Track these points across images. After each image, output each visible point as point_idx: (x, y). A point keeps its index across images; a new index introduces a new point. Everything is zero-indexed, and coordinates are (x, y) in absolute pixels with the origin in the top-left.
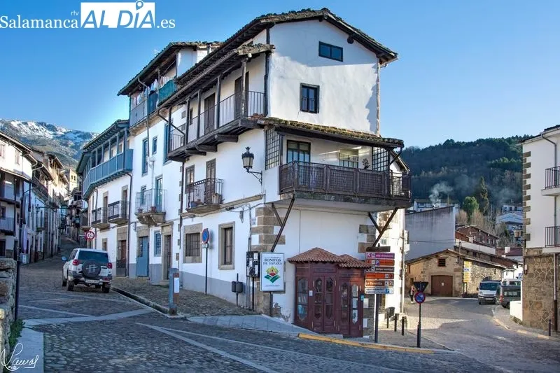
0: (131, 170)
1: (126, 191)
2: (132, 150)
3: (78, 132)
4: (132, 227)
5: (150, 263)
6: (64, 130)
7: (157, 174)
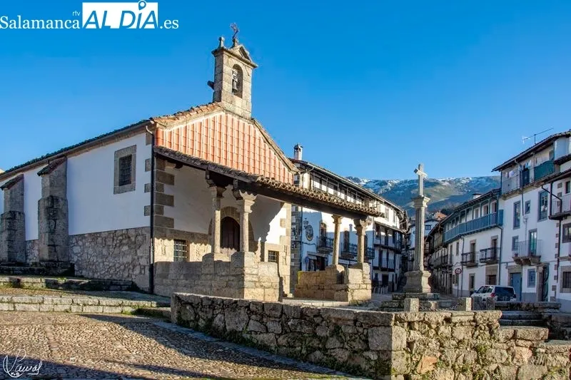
0: (501, 225)
1: (495, 240)
2: (503, 210)
3: (377, 181)
4: (503, 266)
5: (523, 291)
6: (366, 181)
7: (531, 227)
